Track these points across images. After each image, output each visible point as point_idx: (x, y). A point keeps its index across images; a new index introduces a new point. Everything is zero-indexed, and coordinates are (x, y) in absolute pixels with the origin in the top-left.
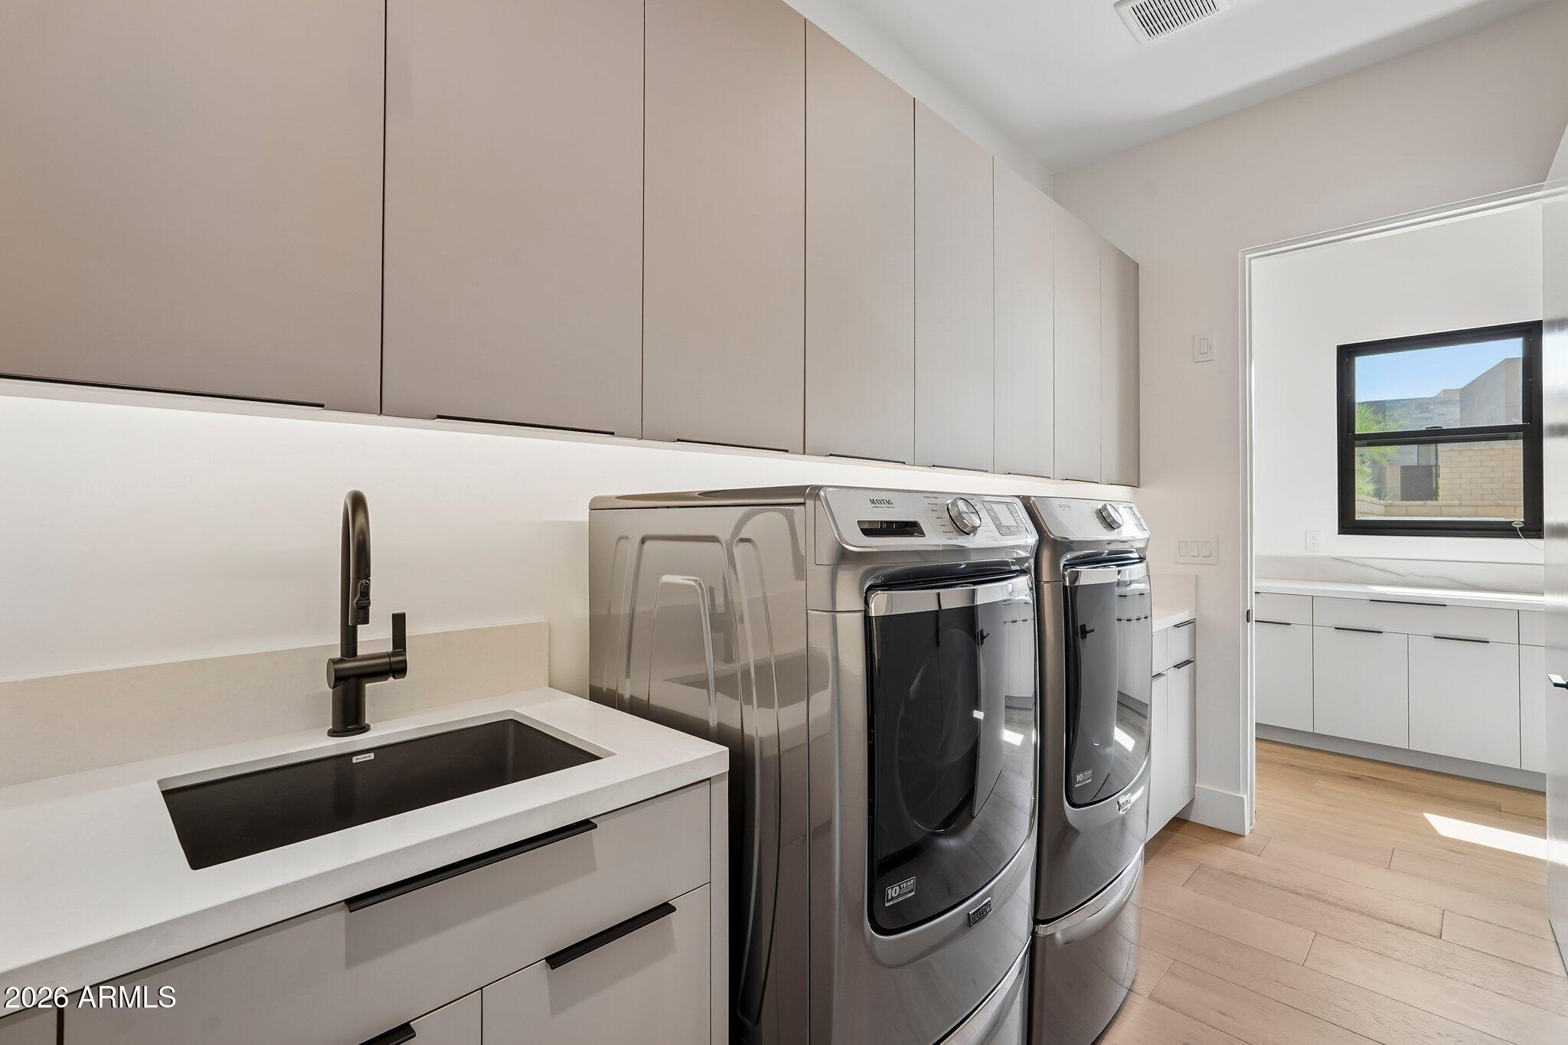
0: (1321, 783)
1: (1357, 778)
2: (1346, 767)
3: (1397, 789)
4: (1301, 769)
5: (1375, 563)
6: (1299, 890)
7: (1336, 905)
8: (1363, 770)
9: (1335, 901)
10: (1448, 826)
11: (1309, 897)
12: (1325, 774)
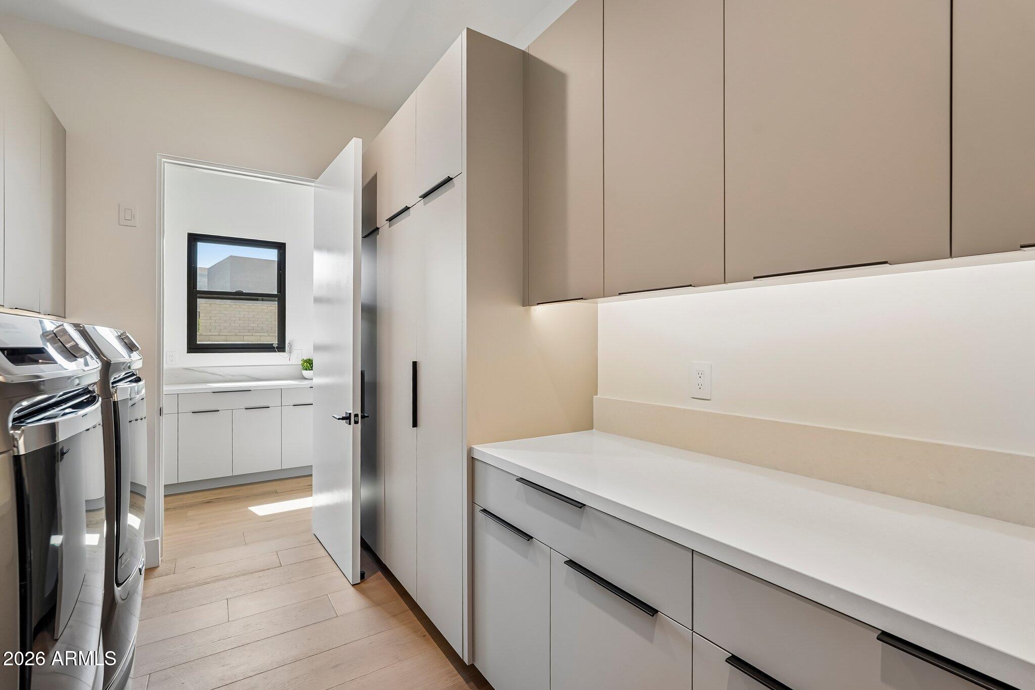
0: (191, 513)
1: (209, 502)
2: (200, 497)
3: (231, 500)
4: (175, 508)
5: (210, 370)
6: (208, 581)
7: (230, 578)
8: (210, 496)
9: (228, 576)
10: (262, 510)
11: (214, 581)
12: (191, 506)
